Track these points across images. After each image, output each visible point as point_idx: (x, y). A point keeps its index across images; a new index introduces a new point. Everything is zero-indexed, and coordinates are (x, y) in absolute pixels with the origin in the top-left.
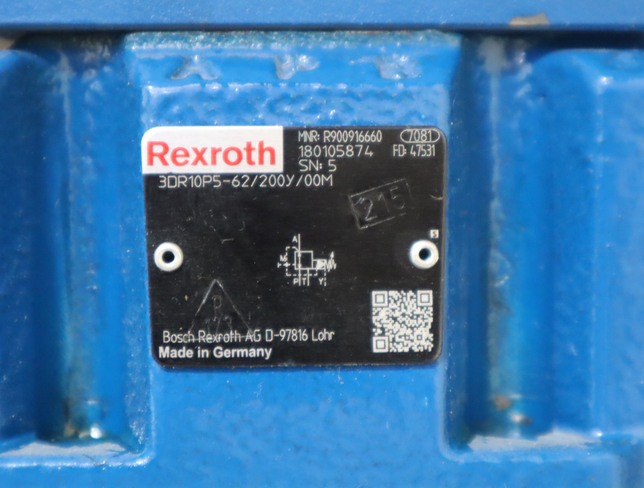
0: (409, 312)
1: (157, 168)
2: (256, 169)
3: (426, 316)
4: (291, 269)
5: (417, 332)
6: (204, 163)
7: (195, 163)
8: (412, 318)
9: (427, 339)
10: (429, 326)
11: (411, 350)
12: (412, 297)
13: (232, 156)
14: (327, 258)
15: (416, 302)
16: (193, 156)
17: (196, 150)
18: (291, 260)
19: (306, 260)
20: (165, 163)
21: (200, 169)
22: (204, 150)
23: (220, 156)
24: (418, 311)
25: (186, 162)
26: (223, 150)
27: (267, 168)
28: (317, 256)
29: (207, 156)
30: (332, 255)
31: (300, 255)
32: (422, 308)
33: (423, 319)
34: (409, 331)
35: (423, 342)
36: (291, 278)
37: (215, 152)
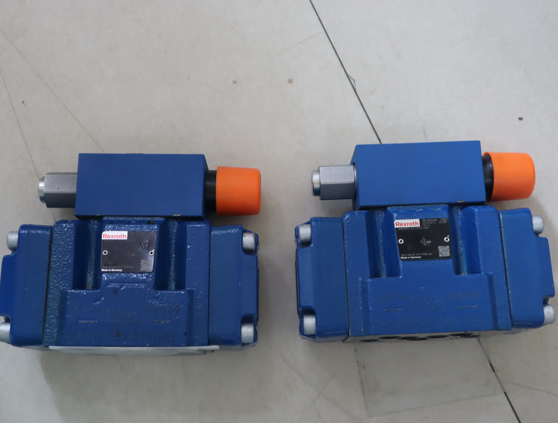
0: (445, 250)
1: (398, 227)
2: (415, 226)
4: (423, 243)
5: (447, 253)
13: (411, 224)
14: (429, 241)
16: (404, 224)
17: (404, 223)
18: (423, 241)
19: (426, 241)
21: (405, 227)
22: (406, 223)
23: (408, 224)
24: (447, 249)
27: (417, 226)
28: (428, 240)
29: (406, 224)
34: (445, 253)
35: (448, 255)
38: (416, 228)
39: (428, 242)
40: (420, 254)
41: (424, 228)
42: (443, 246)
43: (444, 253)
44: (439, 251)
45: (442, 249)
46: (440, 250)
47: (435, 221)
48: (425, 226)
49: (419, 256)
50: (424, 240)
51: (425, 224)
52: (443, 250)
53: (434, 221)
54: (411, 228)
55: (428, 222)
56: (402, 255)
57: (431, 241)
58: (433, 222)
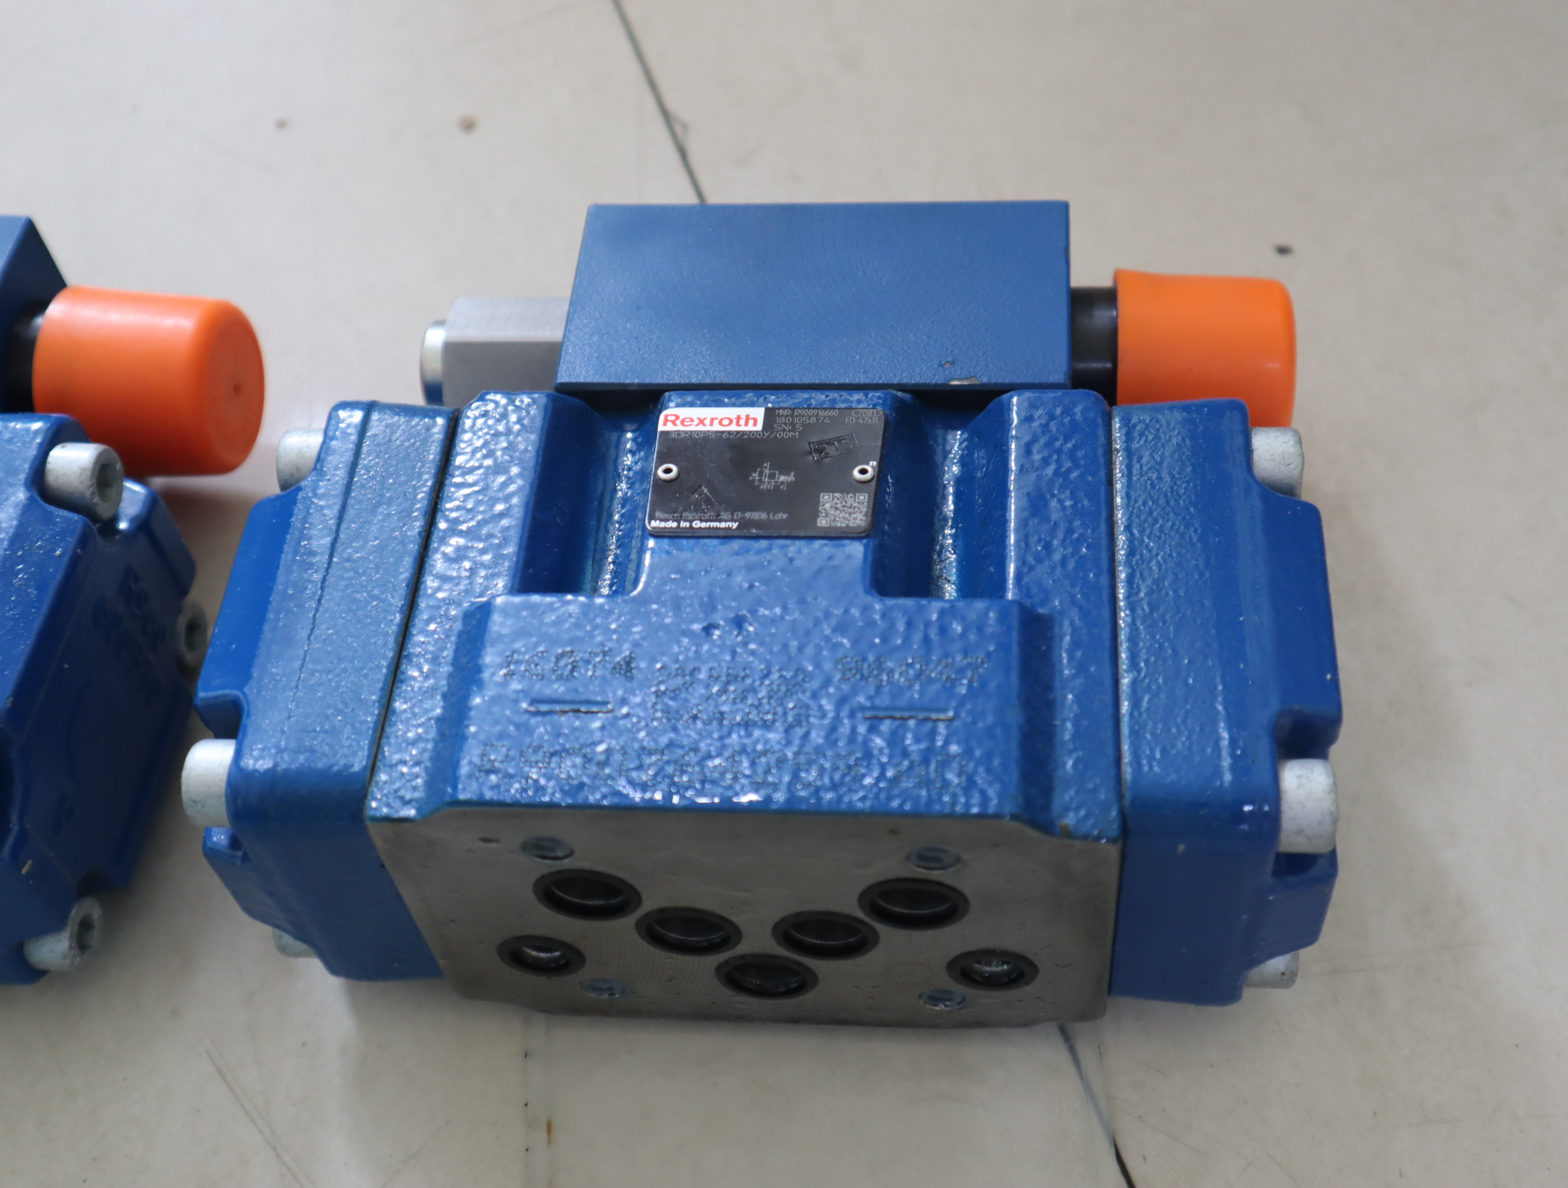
0: (848, 505)
1: (670, 427)
2: (743, 428)
3: (861, 507)
4: (760, 481)
5: (855, 516)
6: (704, 425)
7: (697, 425)
8: (850, 508)
9: (861, 520)
10: (864, 513)
11: (847, 526)
12: (851, 497)
13: (726, 422)
14: (789, 475)
15: (855, 500)
16: (696, 421)
17: (699, 419)
18: (761, 474)
19: (772, 476)
20: (675, 425)
21: (701, 428)
22: (705, 419)
23: (716, 422)
24: (856, 505)
25: (691, 425)
26: (720, 418)
27: (750, 428)
28: (780, 474)
29: (707, 422)
30: (793, 474)
31: (768, 473)
32: (858, 503)
33: (859, 509)
34: (847, 515)
35: (858, 521)
36: (759, 486)
37: (712, 420)
38: (744, 433)
39: (782, 478)
40: (738, 515)
41: (776, 435)
42: (842, 492)
43: (841, 516)
44: (820, 508)
45: (836, 501)
46: (827, 506)
47: (829, 416)
48: (784, 430)
49: (733, 520)
50: (767, 471)
51: (786, 424)
52: (839, 505)
53: (825, 417)
54: (723, 432)
55: (797, 416)
56: (658, 514)
57: (795, 476)
58: (818, 420)
